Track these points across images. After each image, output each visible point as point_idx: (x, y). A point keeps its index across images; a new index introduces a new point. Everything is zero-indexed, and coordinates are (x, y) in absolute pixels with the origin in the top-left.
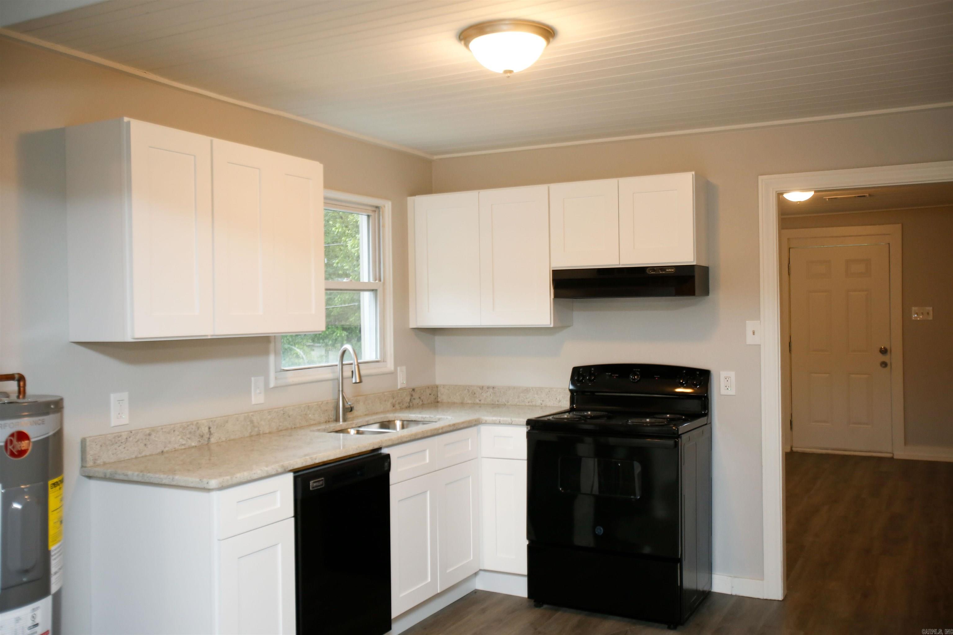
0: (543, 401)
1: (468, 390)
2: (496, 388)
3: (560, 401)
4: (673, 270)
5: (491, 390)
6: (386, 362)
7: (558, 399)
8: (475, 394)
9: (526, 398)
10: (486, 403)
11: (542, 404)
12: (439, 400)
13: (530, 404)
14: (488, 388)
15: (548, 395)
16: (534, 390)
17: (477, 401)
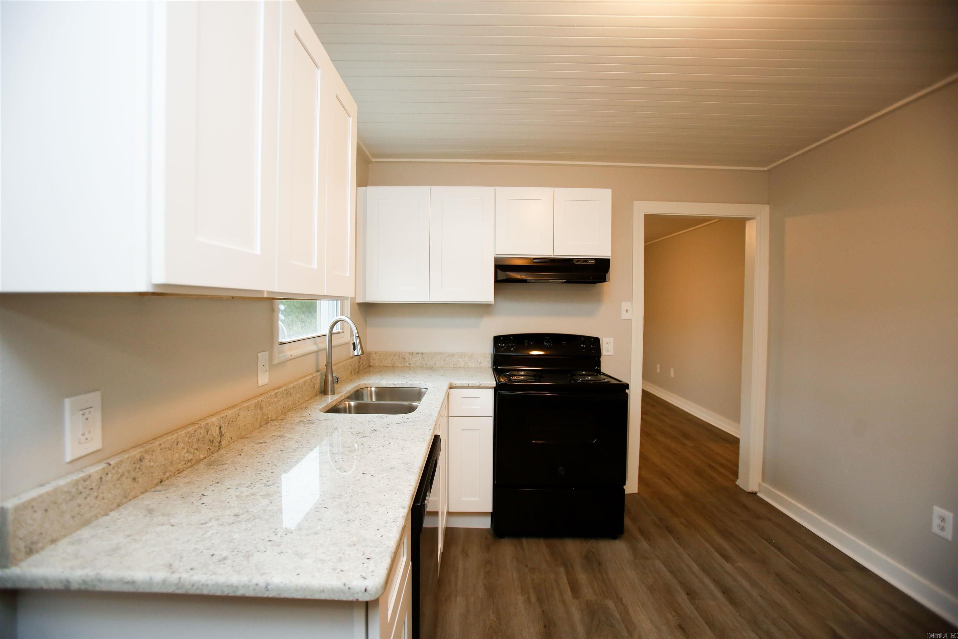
0: (466, 363)
1: (399, 355)
2: (424, 354)
3: (480, 363)
4: (594, 262)
5: (420, 356)
6: (343, 333)
7: (479, 361)
8: (405, 358)
9: (451, 361)
10: (415, 366)
11: (465, 366)
12: (371, 364)
13: (455, 366)
14: (417, 354)
15: (470, 359)
16: (459, 355)
17: (407, 364)
